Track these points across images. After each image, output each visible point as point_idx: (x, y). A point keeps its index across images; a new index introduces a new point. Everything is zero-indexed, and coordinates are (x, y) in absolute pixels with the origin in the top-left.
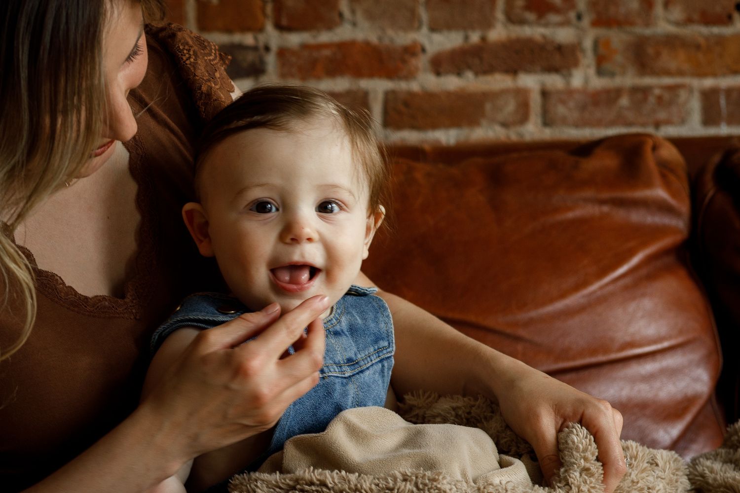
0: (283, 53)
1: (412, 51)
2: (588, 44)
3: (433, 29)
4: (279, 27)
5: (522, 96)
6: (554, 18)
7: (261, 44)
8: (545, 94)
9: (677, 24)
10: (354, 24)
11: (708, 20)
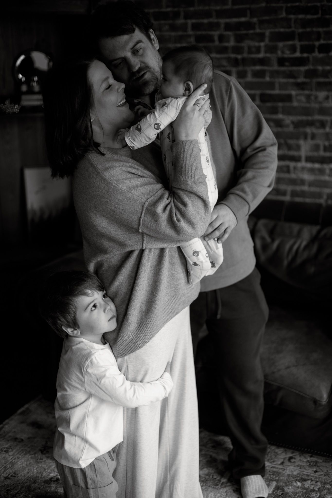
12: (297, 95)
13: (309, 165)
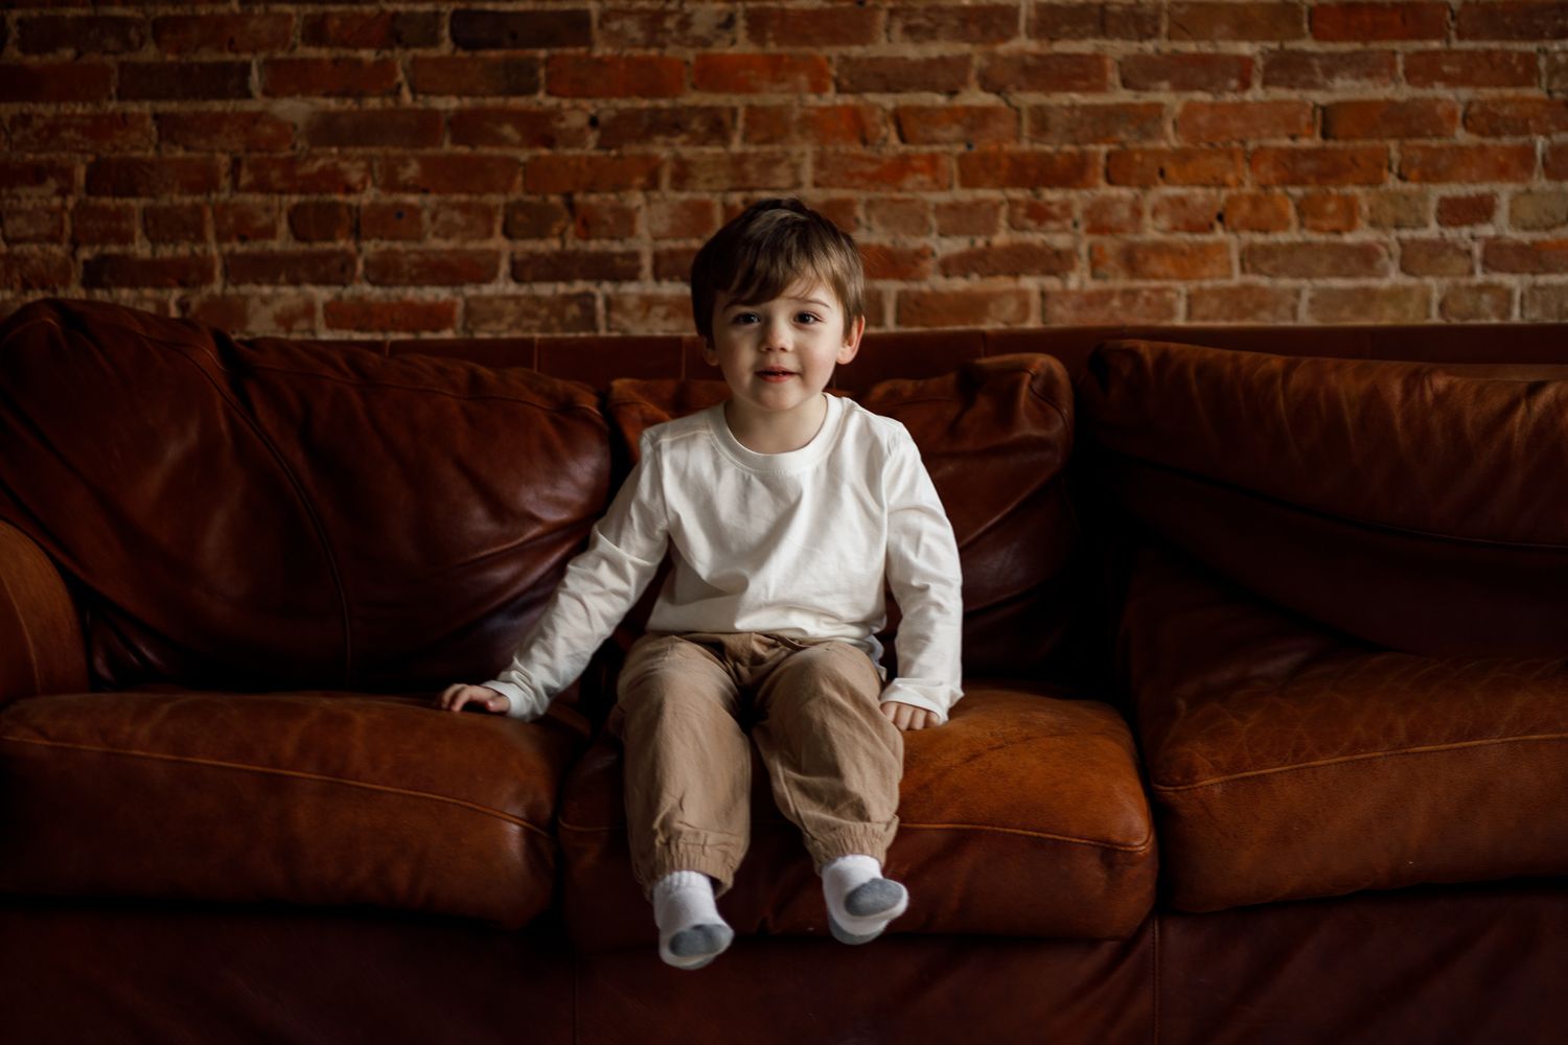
1: (922, 254)
2: (1083, 249)
3: (942, 235)
5: (1022, 297)
6: (1052, 225)
8: (1044, 294)
9: (1163, 231)
10: (869, 229)
11: (1192, 228)
12: (606, 17)
13: (669, 289)
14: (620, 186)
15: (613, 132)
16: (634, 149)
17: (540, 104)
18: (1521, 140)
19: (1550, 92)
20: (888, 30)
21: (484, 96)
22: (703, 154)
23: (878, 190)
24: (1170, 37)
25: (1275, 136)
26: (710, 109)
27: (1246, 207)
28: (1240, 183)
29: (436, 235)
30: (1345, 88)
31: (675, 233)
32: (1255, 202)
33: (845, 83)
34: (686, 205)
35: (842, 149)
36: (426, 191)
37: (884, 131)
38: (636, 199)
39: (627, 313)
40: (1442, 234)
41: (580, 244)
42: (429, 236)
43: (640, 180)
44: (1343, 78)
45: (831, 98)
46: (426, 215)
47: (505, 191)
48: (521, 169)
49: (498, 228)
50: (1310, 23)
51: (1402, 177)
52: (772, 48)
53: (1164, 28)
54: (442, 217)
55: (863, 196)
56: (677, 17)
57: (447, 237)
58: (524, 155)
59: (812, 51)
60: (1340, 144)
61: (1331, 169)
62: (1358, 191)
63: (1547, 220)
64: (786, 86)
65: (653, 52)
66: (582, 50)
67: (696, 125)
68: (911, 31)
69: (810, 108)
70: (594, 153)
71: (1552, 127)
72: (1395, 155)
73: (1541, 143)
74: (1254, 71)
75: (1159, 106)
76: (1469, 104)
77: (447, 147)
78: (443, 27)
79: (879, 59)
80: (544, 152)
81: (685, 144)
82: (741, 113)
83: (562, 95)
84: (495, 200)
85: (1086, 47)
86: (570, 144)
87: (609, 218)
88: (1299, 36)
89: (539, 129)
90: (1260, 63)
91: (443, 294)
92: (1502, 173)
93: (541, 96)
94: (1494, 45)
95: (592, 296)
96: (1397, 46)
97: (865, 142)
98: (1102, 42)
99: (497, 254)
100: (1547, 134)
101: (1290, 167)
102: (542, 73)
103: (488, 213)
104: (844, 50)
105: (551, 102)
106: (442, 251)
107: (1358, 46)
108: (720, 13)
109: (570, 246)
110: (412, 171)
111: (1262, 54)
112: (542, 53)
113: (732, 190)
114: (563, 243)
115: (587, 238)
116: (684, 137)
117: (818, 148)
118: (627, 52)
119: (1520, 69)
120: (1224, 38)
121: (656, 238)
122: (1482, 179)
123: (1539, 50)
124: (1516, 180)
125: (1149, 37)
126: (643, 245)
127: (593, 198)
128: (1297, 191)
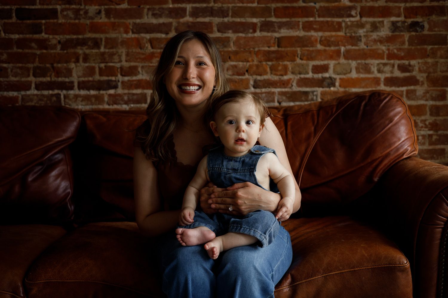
0: (123, 82)
4: (122, 75)
7: (117, 80)
9: (230, 75)
10: (143, 75)
11: (239, 74)
12: (62, 10)
13: (83, 92)
14: (67, 62)
15: (65, 45)
16: (72, 50)
17: (43, 37)
18: (337, 48)
19: (345, 33)
20: (147, 14)
21: (26, 34)
22: (92, 52)
23: (145, 63)
24: (232, 17)
25: (263, 46)
26: (94, 38)
27: (255, 68)
28: (253, 61)
29: (12, 76)
30: (284, 32)
31: (84, 76)
32: (257, 66)
33: (135, 31)
34: (87, 67)
35: (134, 50)
36: (9, 63)
37: (147, 45)
38: (72, 65)
39: (70, 100)
40: (313, 76)
41: (56, 79)
42: (10, 76)
43: (73, 60)
44: (284, 29)
45: (131, 35)
46: (9, 70)
47: (33, 63)
48: (37, 56)
49: (31, 74)
50: (274, 12)
51: (301, 59)
52: (112, 20)
53: (230, 14)
54: (14, 71)
55: (141, 65)
56: (84, 11)
57: (16, 77)
58: (38, 52)
59: (125, 21)
60: (283, 49)
61: (280, 57)
62: (288, 63)
63: (345, 72)
64: (117, 31)
65: (77, 21)
66: (55, 21)
67: (90, 43)
68: (154, 15)
69: (124, 38)
70: (60, 52)
71: (346, 44)
72: (299, 52)
73: (343, 49)
74: (257, 27)
75: (229, 38)
76: (321, 37)
77: (15, 50)
78: (13, 13)
79: (145, 24)
80: (45, 51)
81: (86, 49)
82: (103, 39)
83: (50, 34)
84: (30, 65)
85: (207, 20)
86: (52, 49)
87: (64, 71)
88: (270, 16)
89: (43, 44)
90: (259, 25)
91: (15, 94)
92: (331, 58)
93: (43, 34)
94: (329, 19)
95: (60, 95)
96: (300, 19)
97: (141, 48)
98: (211, 18)
99: (31, 82)
100: (345, 46)
101: (268, 56)
102: (43, 27)
103: (28, 69)
104: (134, 21)
105: (46, 36)
106: (14, 81)
107: (288, 19)
108: (97, 9)
109: (53, 79)
110: (5, 57)
111: (259, 22)
112: (43, 21)
113: (101, 63)
114: (51, 79)
115: (58, 77)
116: (86, 47)
117: (127, 50)
118: (69, 21)
119: (337, 27)
120: (248, 17)
121: (79, 77)
122: (325, 59)
123: (342, 21)
124: (335, 60)
125: (226, 17)
126: (75, 79)
127: (59, 65)
128: (270, 63)
